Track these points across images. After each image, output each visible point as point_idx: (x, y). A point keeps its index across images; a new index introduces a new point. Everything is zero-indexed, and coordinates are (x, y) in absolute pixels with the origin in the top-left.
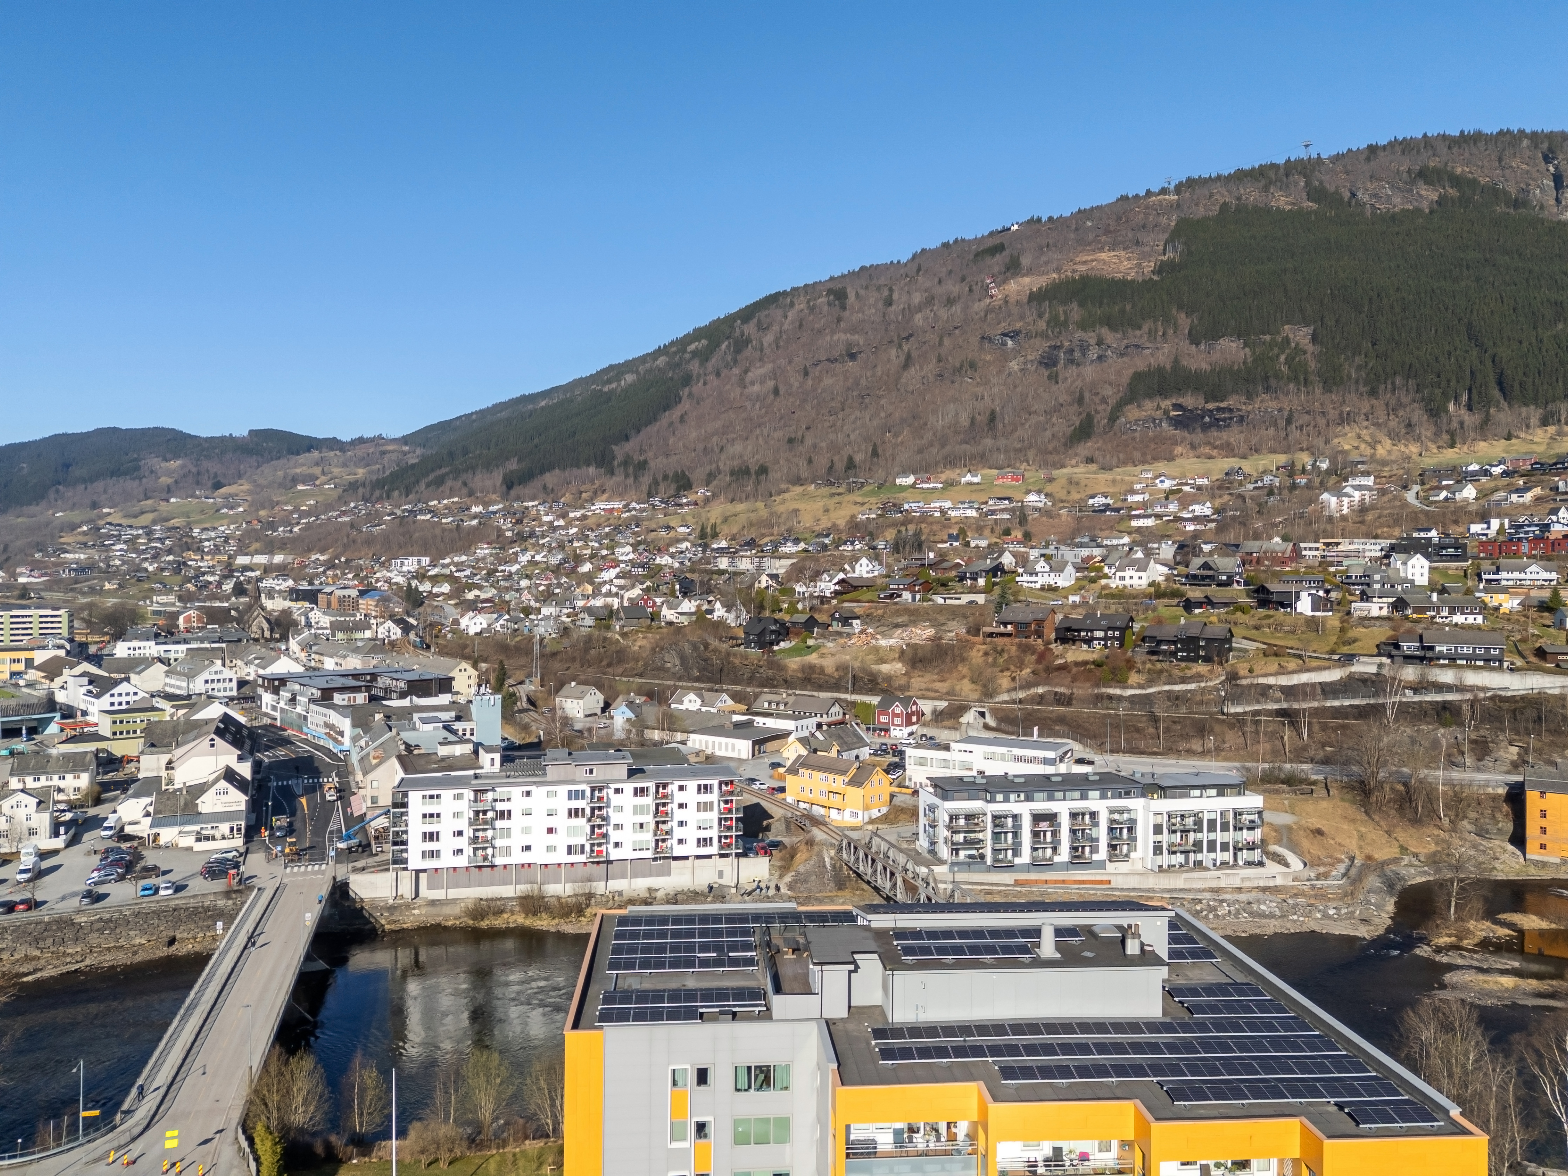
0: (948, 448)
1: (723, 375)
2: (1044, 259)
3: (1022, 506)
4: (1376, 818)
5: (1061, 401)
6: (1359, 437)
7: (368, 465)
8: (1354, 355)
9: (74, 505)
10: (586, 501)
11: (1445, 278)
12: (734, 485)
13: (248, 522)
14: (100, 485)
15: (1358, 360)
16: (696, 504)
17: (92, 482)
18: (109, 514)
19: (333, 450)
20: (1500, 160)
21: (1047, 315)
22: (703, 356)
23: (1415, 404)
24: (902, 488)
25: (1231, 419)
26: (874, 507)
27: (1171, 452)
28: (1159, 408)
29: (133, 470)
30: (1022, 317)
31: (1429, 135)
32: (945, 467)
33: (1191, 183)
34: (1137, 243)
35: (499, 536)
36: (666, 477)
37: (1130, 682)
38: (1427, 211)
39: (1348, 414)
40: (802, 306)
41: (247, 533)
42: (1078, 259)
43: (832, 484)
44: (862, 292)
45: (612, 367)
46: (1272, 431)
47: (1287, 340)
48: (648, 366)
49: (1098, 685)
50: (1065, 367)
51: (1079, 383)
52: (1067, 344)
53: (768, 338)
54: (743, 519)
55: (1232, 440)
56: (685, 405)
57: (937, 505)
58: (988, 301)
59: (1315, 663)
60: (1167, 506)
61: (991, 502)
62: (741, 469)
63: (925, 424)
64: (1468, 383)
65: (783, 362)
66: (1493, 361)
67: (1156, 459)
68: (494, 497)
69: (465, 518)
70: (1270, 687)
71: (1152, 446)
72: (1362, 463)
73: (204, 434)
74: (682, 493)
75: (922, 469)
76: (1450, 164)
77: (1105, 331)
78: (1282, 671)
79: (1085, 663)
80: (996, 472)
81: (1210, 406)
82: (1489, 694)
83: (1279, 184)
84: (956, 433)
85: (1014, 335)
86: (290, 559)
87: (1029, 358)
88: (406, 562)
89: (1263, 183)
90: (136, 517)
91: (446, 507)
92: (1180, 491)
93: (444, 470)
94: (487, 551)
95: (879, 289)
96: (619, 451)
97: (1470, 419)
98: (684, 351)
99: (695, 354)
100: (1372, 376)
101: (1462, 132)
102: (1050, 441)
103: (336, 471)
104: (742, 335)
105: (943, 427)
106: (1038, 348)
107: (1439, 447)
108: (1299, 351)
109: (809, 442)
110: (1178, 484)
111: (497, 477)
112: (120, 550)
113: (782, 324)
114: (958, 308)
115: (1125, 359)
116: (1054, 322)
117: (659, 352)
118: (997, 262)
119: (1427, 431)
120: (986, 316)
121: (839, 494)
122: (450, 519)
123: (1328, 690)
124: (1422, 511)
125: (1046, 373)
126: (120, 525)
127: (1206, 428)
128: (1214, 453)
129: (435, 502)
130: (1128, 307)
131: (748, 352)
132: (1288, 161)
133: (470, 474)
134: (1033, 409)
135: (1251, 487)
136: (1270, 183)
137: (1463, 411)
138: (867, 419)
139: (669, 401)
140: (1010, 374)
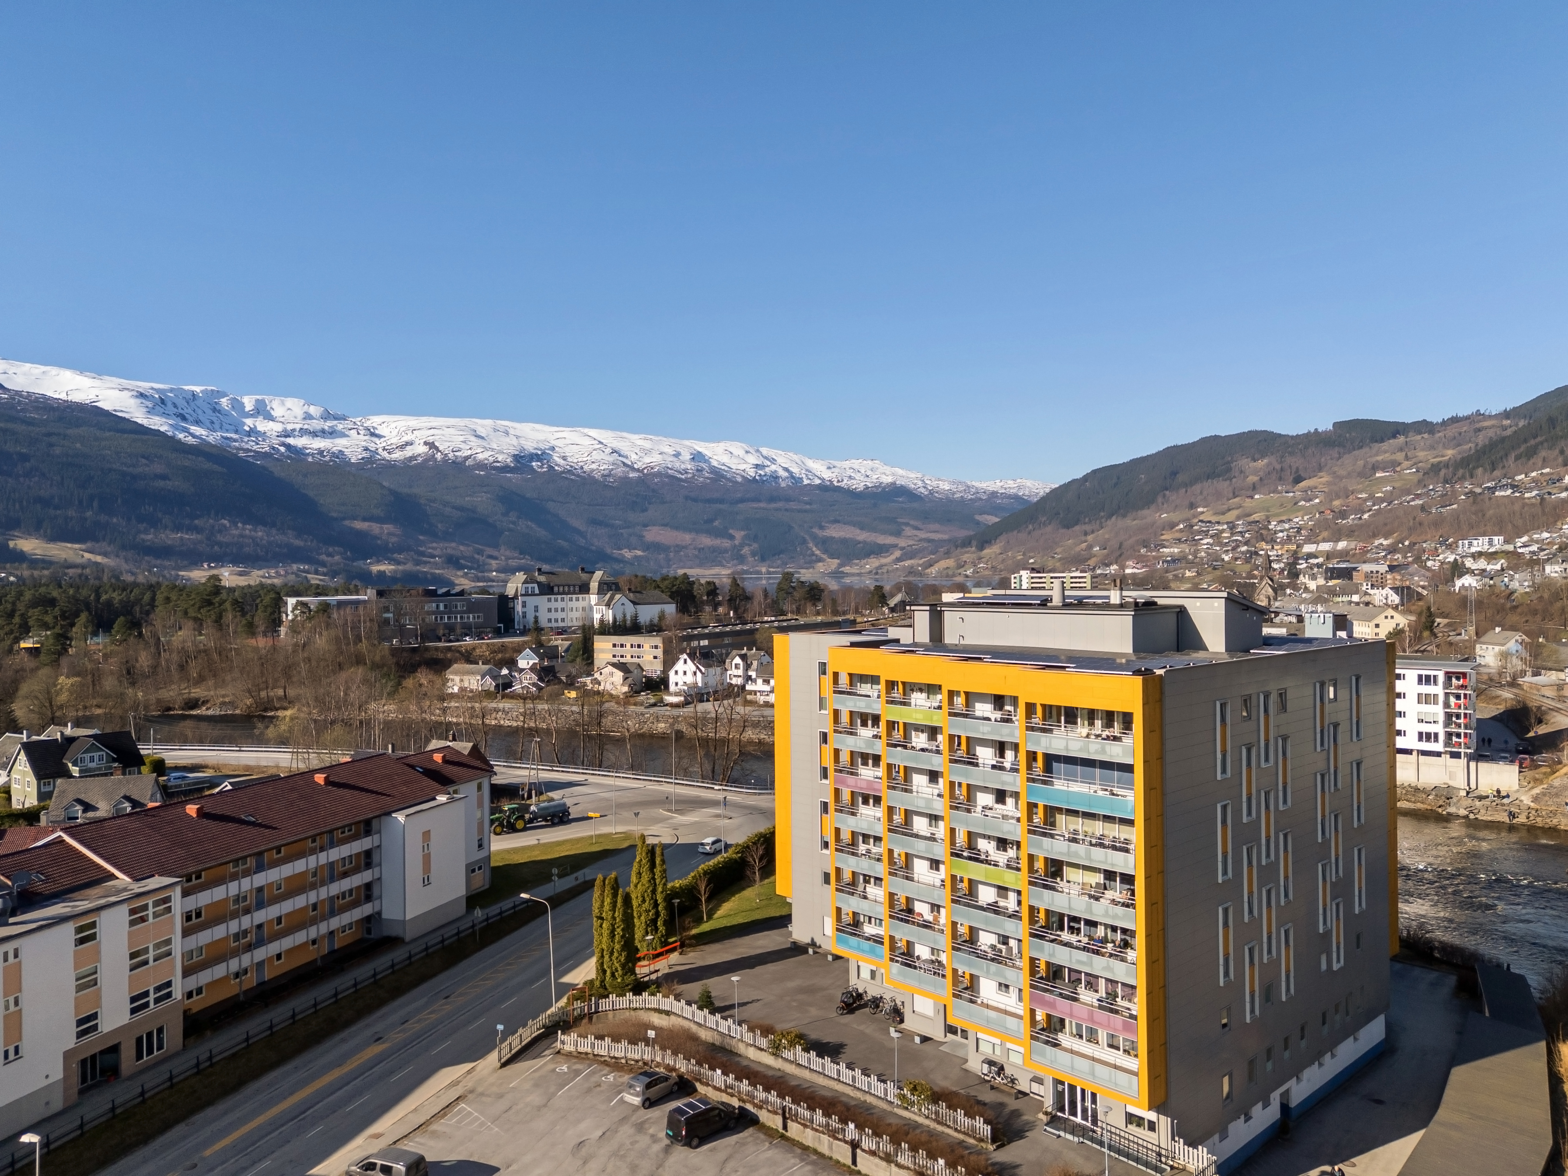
9: (1176, 506)
13: (1322, 513)
14: (1197, 488)
17: (1192, 485)
18: (1203, 513)
19: (1420, 433)
29: (1225, 472)
41: (1318, 524)
69: (1554, 491)
73: (1293, 432)
86: (1353, 545)
88: (1475, 542)
90: (1223, 514)
91: (1534, 480)
93: (1539, 439)
103: (1421, 454)
112: (1207, 544)
122: (1535, 493)
126: (1210, 522)
129: (1523, 476)
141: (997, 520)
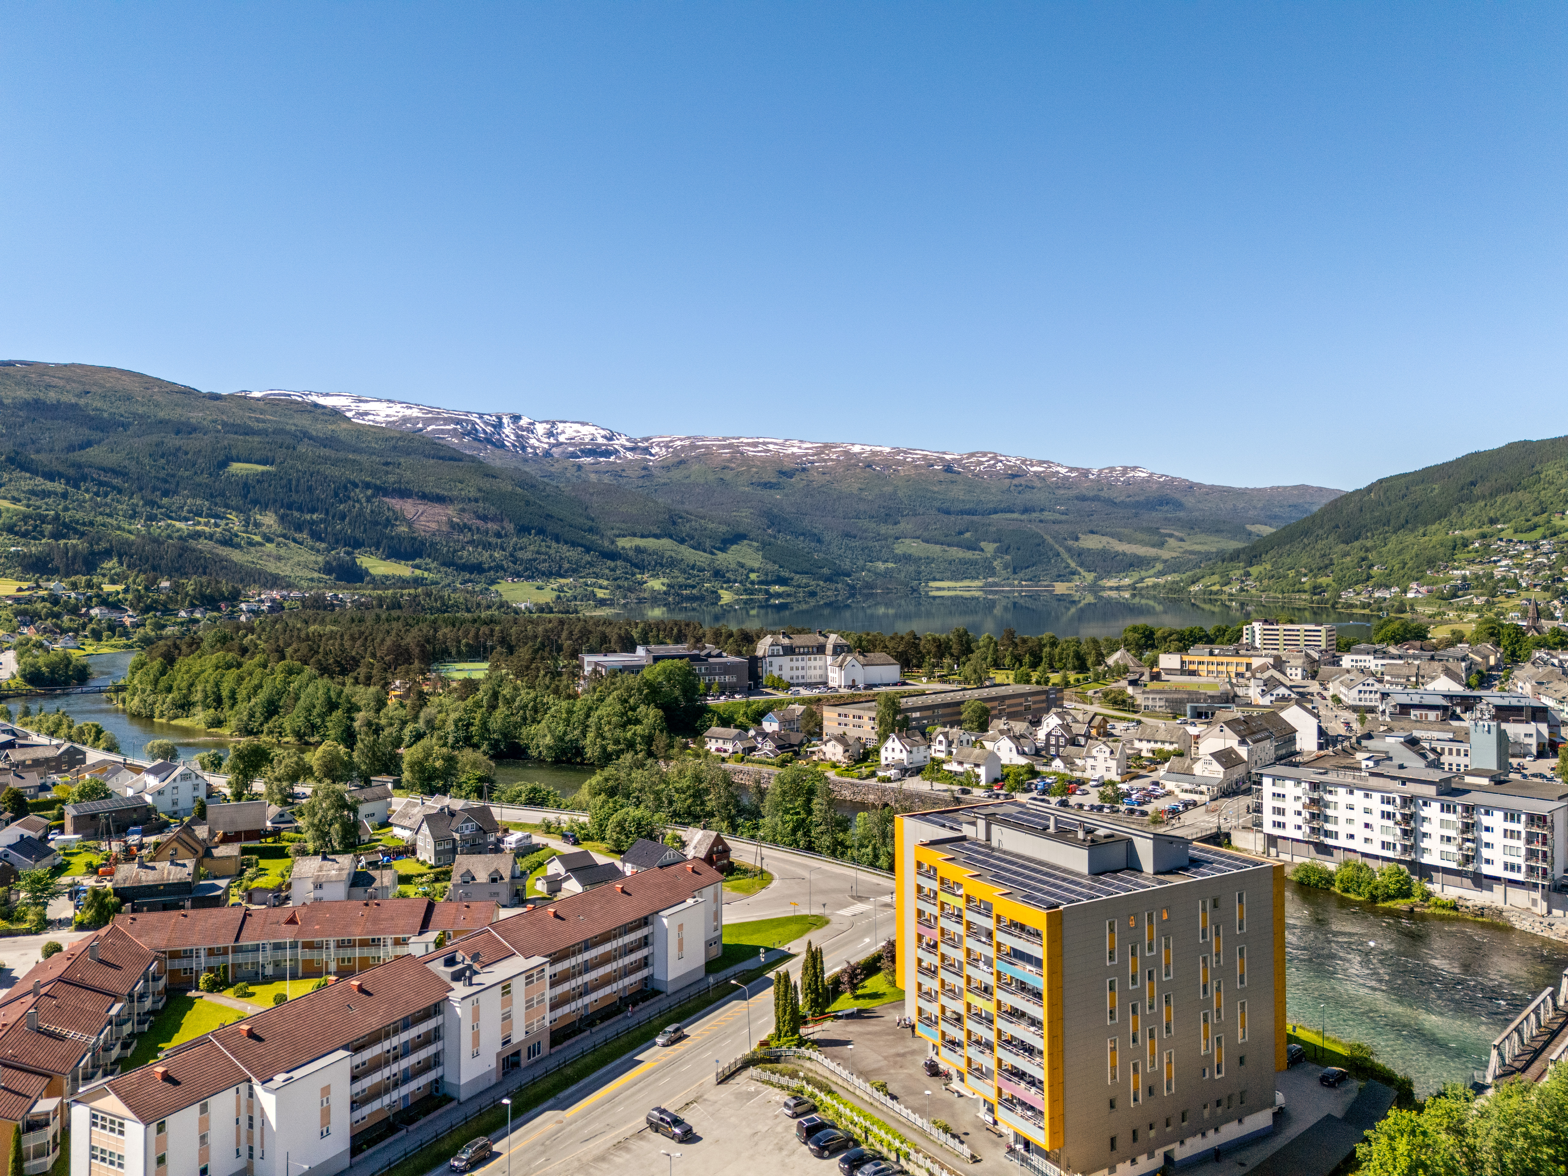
141: (1273, 530)
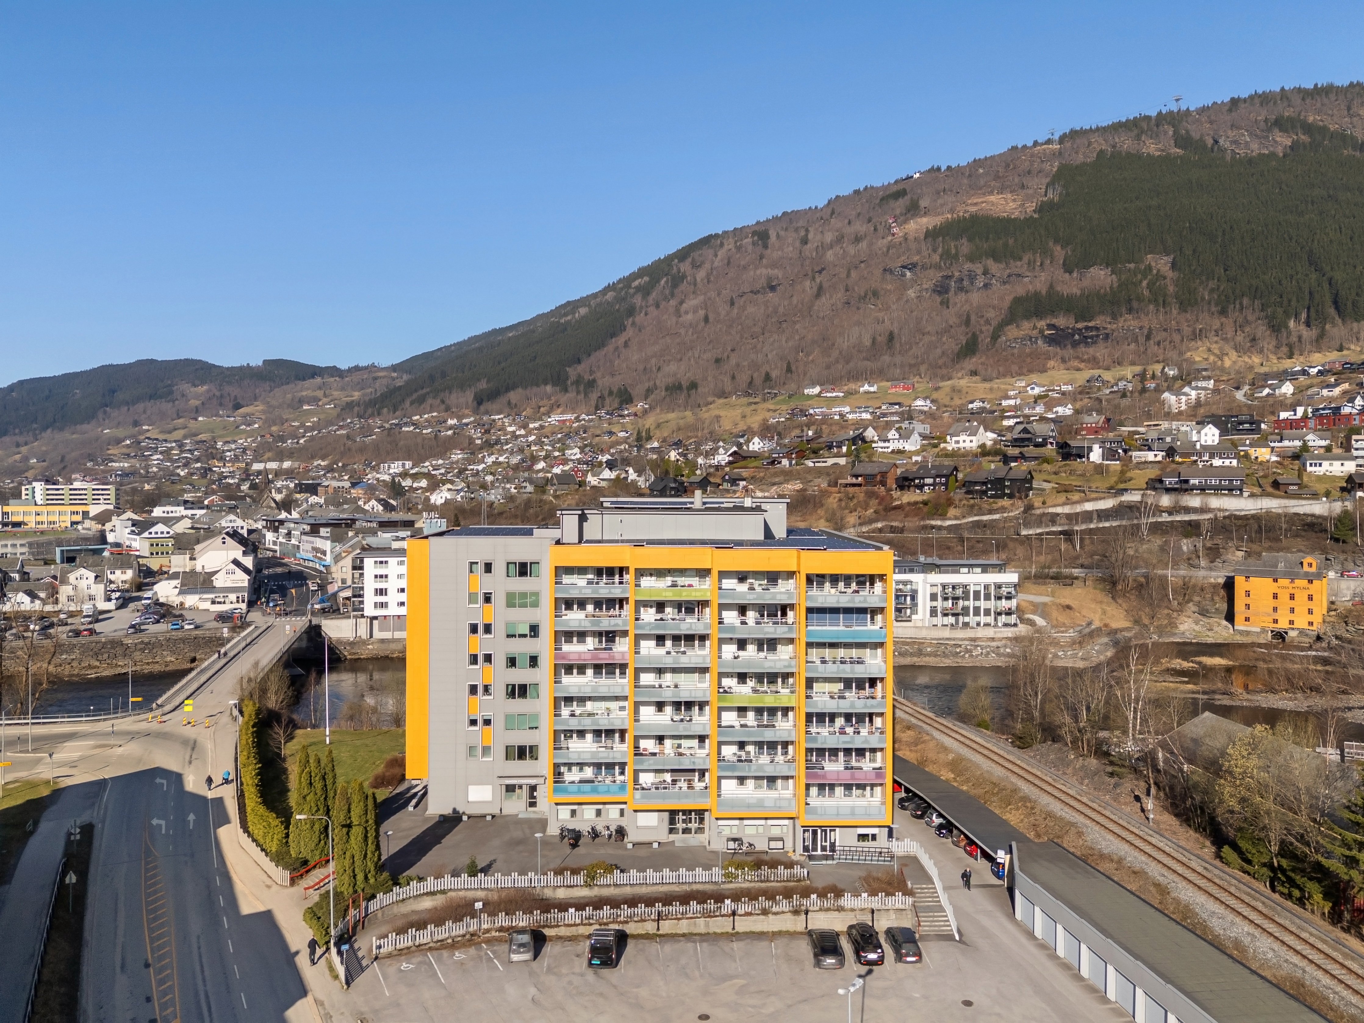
0: (852, 364)
1: (661, 306)
2: (940, 201)
3: (910, 410)
4: (1120, 601)
5: (951, 323)
6: (1209, 350)
7: (363, 389)
8: (1208, 279)
9: (119, 423)
10: (544, 414)
11: (1292, 212)
12: (668, 399)
13: (262, 436)
14: (140, 406)
15: (1212, 284)
16: (636, 415)
17: (134, 404)
18: (148, 430)
19: (333, 377)
20: (1349, 109)
21: (940, 250)
22: (645, 291)
23: (1260, 322)
24: (810, 397)
25: (1098, 336)
26: (784, 413)
27: (1044, 365)
28: (1035, 327)
29: (167, 394)
30: (919, 252)
31: (1287, 88)
32: (848, 380)
33: (1074, 134)
34: (1023, 187)
35: (470, 444)
36: (611, 393)
37: (949, 515)
38: (1281, 155)
39: (1200, 330)
40: (730, 247)
41: (261, 445)
42: (969, 202)
43: (749, 395)
44: (782, 233)
45: (569, 303)
46: (1133, 346)
47: (1149, 268)
48: (598, 300)
49: (923, 519)
50: (956, 294)
51: (967, 307)
52: (957, 274)
53: (701, 274)
54: (673, 425)
55: (1098, 354)
56: (630, 332)
57: (838, 409)
58: (890, 238)
59: (1094, 495)
60: (1034, 408)
61: (884, 407)
62: (674, 385)
63: (833, 345)
64: (1307, 303)
65: (713, 294)
66: (1330, 284)
67: (1031, 371)
68: (467, 412)
69: (442, 430)
70: (1058, 515)
71: (1029, 360)
72: (1206, 370)
73: (226, 365)
74: (624, 406)
75: (829, 382)
76: (1303, 114)
77: (990, 263)
78: (1068, 502)
79: (916, 503)
80: (889, 384)
81: (1080, 325)
82: (1227, 514)
83: (1149, 133)
84: (859, 351)
85: (912, 267)
86: (296, 465)
87: (925, 286)
88: (392, 465)
89: (1136, 132)
90: (170, 432)
91: (427, 421)
92: (1047, 396)
93: (425, 391)
94: (460, 456)
95: (796, 230)
96: (572, 372)
97: (1307, 334)
98: (629, 287)
99: (638, 289)
100: (1223, 298)
101: (1316, 85)
102: (940, 357)
103: (336, 394)
104: (679, 271)
105: (848, 347)
106: (932, 278)
107: (1278, 358)
108: (1160, 276)
109: (733, 361)
110: (1046, 391)
111: (469, 396)
112: (157, 460)
113: (713, 262)
114: (863, 245)
115: (1007, 286)
116: (946, 255)
117: (608, 288)
118: (900, 205)
119: (1268, 343)
120: (888, 251)
121: (755, 403)
122: (430, 430)
123: (1103, 515)
124: (1246, 405)
125: (939, 299)
126: (157, 439)
127: (1075, 344)
128: (1082, 365)
129: (418, 417)
130: (1011, 241)
131: (683, 286)
132: (1160, 113)
133: (447, 394)
134: (927, 330)
135: (1108, 391)
136: (1142, 132)
137: (1302, 327)
138: (784, 340)
139: (615, 329)
140: (907, 301)
